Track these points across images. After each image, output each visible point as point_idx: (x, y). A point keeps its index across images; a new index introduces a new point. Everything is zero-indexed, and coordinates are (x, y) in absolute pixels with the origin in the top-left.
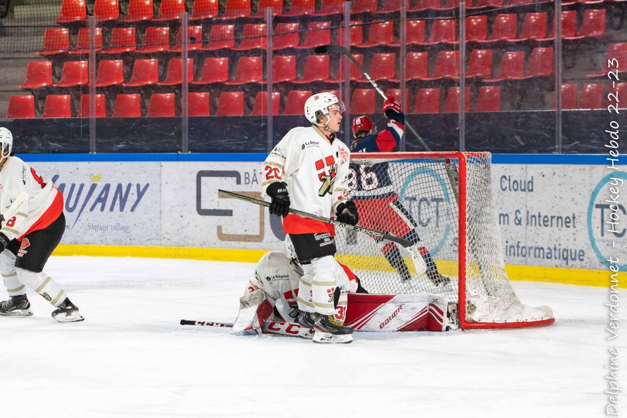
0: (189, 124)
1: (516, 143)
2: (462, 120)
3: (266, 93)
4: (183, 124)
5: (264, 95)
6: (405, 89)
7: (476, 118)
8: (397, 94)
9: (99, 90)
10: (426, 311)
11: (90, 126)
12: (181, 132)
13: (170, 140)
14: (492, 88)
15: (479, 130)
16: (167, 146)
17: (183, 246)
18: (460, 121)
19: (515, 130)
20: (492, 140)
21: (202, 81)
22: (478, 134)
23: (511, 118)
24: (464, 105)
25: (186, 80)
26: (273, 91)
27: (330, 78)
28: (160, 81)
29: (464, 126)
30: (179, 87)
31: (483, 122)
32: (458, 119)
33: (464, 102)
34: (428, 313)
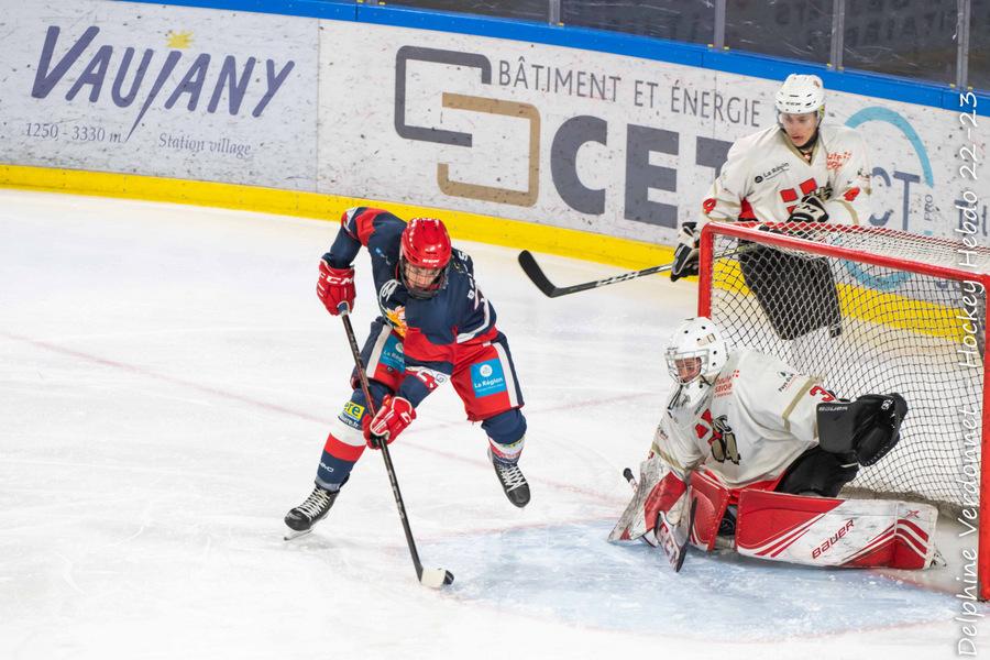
2: (963, 21)
10: (892, 532)
18: (959, 23)
29: (967, 34)
32: (957, 18)
34: (896, 537)
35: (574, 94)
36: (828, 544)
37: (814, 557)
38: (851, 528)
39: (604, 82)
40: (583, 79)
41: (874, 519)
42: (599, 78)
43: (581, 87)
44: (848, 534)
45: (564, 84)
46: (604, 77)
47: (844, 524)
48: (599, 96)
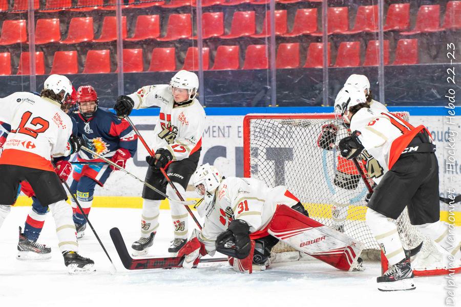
0: (124, 81)
1: (432, 96)
2: (381, 75)
3: (197, 49)
4: (119, 81)
5: (195, 50)
6: (327, 43)
7: (395, 73)
8: (320, 47)
9: (38, 48)
10: (343, 251)
11: (31, 84)
12: (117, 89)
13: (106, 96)
14: (409, 40)
15: (397, 84)
16: (104, 101)
17: (121, 195)
18: (379, 76)
19: (431, 84)
20: (410, 93)
21: (135, 37)
22: (396, 88)
23: (427, 73)
24: (383, 61)
25: (120, 37)
26: (203, 47)
27: (256, 33)
28: (95, 38)
29: (383, 80)
30: (114, 43)
31: (401, 76)
32: (378, 74)
33: (383, 58)
34: (344, 254)
35: (211, 136)
36: (309, 243)
37: (301, 246)
38: (323, 239)
39: (224, 129)
40: (215, 129)
41: (337, 241)
42: (222, 128)
43: (214, 133)
44: (321, 242)
45: (206, 133)
46: (224, 127)
47: (321, 236)
48: (222, 136)
